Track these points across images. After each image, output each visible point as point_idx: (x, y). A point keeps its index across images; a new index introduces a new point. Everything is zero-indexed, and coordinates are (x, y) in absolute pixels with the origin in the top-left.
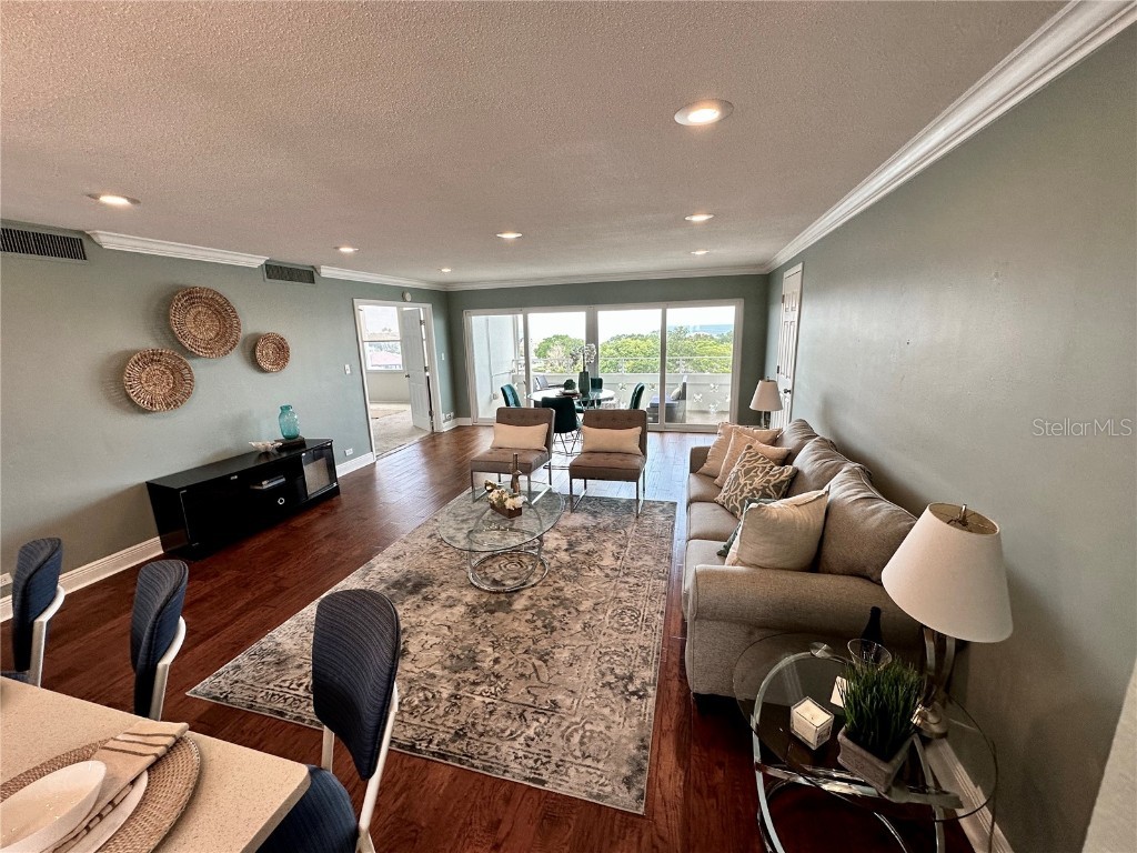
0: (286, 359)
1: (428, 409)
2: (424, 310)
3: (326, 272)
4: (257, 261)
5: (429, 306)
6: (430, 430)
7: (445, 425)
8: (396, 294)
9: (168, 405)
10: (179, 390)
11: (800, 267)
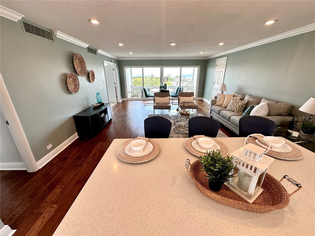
0: (94, 78)
1: (116, 96)
2: (114, 65)
3: (99, 51)
4: (86, 46)
5: (115, 64)
6: (116, 102)
7: (120, 101)
8: (111, 60)
9: (75, 92)
10: (77, 87)
11: (226, 58)
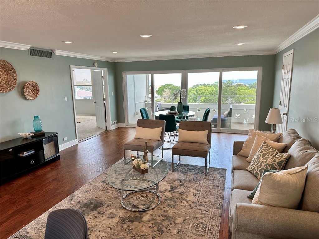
0: (37, 94)
1: (105, 119)
2: (104, 71)
3: (58, 52)
4: (26, 47)
5: (106, 69)
6: (105, 129)
7: (112, 127)
8: (90, 63)
11: (292, 51)
